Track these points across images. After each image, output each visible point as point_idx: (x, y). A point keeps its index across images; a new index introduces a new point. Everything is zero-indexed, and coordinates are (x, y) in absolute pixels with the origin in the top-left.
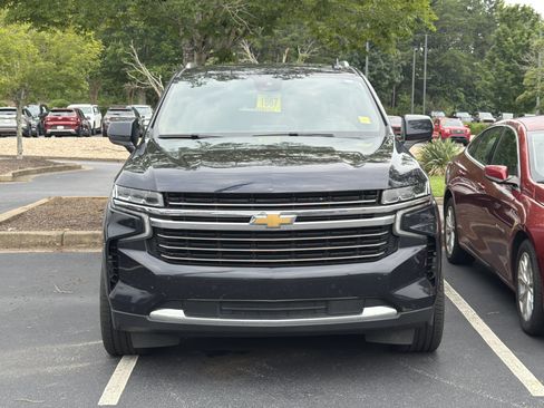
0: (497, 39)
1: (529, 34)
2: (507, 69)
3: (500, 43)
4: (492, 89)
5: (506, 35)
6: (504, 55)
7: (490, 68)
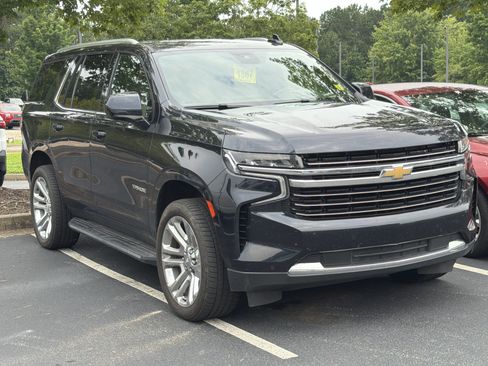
0: (26, 29)
1: (55, 25)
2: (38, 57)
3: (28, 34)
4: (25, 76)
5: (34, 26)
6: (33, 45)
7: (21, 56)
